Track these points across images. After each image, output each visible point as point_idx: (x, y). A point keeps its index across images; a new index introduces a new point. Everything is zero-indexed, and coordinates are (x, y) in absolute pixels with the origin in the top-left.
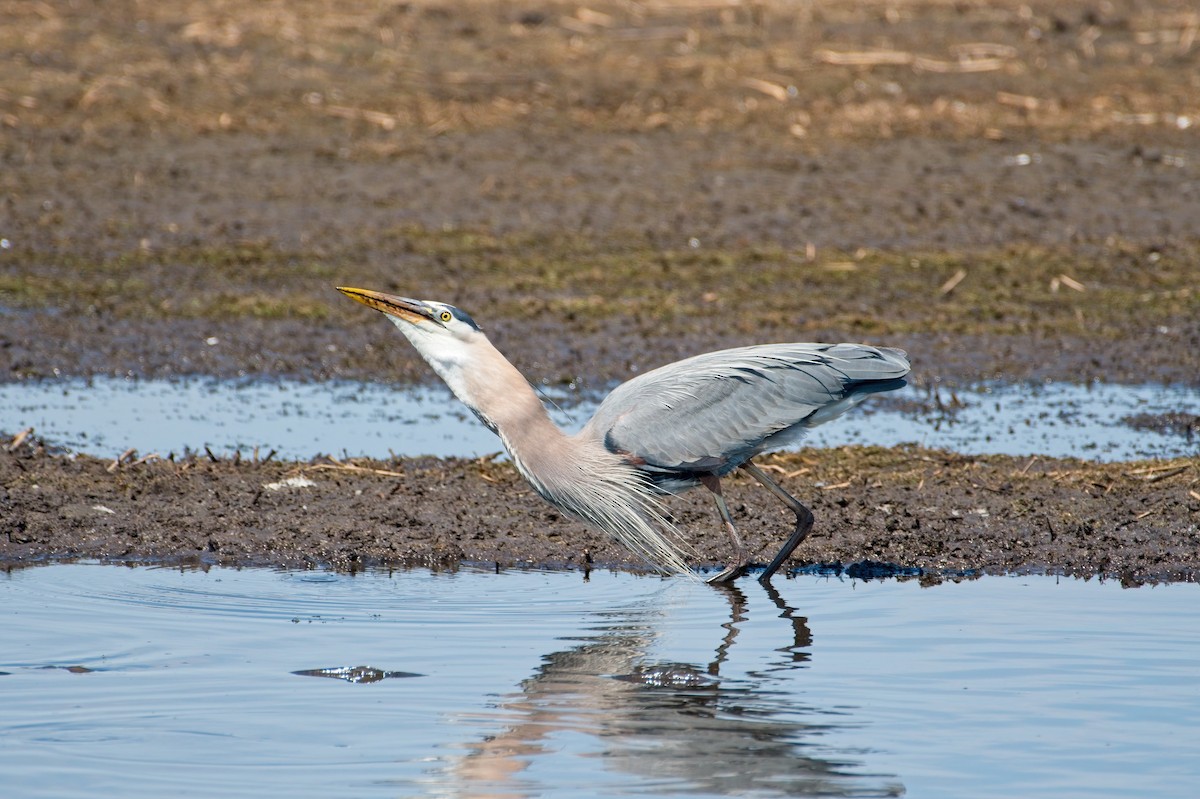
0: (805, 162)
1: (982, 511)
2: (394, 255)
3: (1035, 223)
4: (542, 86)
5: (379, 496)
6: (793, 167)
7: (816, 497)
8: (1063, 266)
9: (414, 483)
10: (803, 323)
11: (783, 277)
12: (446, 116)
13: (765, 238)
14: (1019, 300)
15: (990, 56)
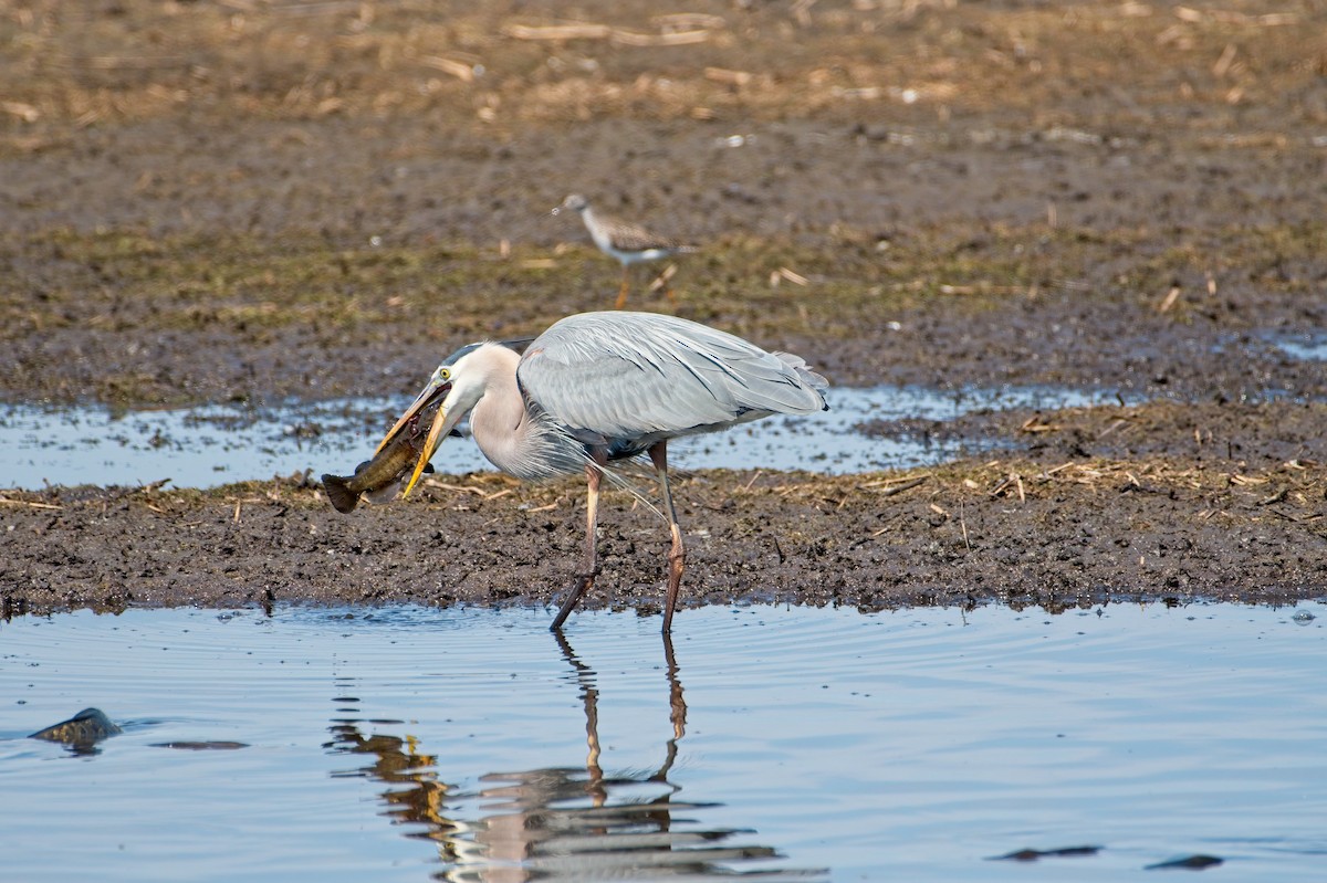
0: (495, 149)
1: (703, 532)
2: (41, 262)
3: (751, 210)
4: (201, 71)
5: (34, 531)
6: (483, 155)
7: (520, 521)
8: (783, 257)
9: (73, 516)
10: (499, 328)
11: (475, 277)
12: (96, 107)
13: (454, 234)
14: (736, 297)
15: (696, 27)
